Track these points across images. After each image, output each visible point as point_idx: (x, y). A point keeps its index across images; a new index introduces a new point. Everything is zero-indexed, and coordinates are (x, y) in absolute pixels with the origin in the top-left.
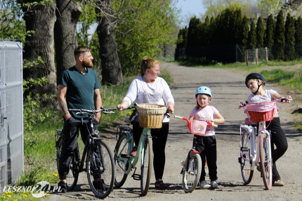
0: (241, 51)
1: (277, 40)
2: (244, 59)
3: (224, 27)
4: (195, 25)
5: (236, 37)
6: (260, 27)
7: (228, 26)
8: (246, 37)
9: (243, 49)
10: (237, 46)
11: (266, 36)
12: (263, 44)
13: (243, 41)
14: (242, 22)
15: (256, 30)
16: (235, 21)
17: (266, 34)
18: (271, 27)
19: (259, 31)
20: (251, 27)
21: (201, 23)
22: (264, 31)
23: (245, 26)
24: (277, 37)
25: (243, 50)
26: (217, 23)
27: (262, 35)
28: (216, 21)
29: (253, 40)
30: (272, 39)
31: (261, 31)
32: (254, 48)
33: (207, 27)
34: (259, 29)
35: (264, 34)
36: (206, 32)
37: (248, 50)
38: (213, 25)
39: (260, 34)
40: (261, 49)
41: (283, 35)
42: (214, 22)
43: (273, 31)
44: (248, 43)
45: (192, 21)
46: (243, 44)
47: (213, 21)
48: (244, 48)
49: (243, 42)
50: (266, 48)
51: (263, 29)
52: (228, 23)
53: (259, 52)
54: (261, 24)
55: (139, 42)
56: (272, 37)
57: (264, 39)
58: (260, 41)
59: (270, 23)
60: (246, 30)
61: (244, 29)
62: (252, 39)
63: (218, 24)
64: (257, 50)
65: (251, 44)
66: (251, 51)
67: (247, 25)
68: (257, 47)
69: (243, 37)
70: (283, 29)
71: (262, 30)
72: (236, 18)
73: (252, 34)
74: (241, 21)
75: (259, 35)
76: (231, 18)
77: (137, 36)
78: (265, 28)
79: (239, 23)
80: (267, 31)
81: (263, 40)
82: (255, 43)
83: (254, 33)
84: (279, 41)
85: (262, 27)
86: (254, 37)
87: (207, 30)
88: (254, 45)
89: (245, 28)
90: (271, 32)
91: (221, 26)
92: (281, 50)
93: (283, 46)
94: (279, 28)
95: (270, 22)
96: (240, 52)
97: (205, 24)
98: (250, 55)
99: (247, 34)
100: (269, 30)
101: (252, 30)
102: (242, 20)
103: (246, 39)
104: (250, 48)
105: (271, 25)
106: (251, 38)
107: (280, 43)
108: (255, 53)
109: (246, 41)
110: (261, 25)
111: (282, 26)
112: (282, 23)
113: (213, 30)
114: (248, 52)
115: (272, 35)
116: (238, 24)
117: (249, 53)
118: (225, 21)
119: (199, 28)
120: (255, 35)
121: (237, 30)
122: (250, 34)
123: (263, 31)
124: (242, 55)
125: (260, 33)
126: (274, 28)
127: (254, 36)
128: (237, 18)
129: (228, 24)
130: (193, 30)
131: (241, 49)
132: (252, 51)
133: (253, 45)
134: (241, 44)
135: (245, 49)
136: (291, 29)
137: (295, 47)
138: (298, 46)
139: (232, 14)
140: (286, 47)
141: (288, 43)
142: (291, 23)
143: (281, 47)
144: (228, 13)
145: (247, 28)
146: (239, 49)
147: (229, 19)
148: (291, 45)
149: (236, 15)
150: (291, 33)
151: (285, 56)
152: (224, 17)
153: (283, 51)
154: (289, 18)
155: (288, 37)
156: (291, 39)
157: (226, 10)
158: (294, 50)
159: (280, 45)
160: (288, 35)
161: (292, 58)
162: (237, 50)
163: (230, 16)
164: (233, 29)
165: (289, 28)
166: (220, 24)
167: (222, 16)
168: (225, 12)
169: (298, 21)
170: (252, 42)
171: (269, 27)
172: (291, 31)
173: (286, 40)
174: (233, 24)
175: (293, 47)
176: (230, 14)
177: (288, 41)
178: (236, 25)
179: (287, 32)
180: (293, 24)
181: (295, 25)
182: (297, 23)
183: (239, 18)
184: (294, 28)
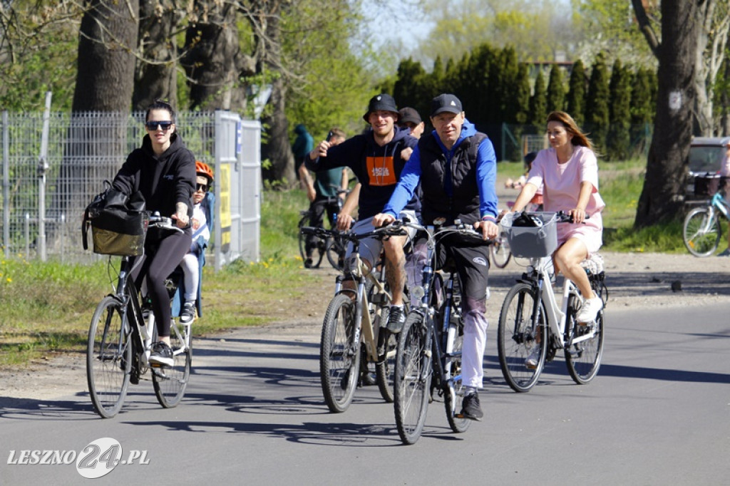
0: (512, 137)
1: (592, 117)
2: (518, 155)
3: (477, 85)
4: (411, 77)
5: (503, 107)
6: (555, 86)
7: (486, 82)
8: (524, 108)
9: (516, 133)
10: (505, 128)
11: (569, 106)
13: (518, 116)
14: (514, 76)
15: (547, 94)
16: (502, 72)
17: (567, 104)
18: (578, 87)
19: (553, 97)
20: (537, 86)
21: (424, 72)
22: (563, 95)
23: (521, 84)
24: (590, 110)
25: (518, 136)
26: (460, 75)
28: (458, 71)
29: (539, 115)
30: (581, 112)
31: (556, 95)
32: (540, 132)
33: (438, 83)
34: (552, 91)
35: (564, 103)
37: (527, 137)
38: (453, 80)
39: (556, 103)
41: (605, 105)
42: (454, 73)
43: (585, 97)
44: (529, 122)
45: (403, 67)
46: (517, 123)
47: (452, 69)
48: (519, 131)
49: (519, 120)
51: (561, 91)
52: (487, 75)
54: (558, 80)
55: (314, 117)
56: (582, 109)
59: (576, 79)
60: (525, 93)
61: (521, 91)
62: (537, 113)
63: (464, 77)
64: (546, 136)
65: (535, 123)
66: (534, 138)
67: (527, 81)
69: (518, 108)
70: (604, 91)
71: (559, 93)
72: (503, 66)
73: (538, 102)
74: (513, 72)
75: (553, 105)
76: (492, 66)
77: (310, 106)
78: (566, 88)
79: (510, 77)
80: (570, 97)
82: (543, 120)
83: (542, 99)
84: (596, 118)
85: (559, 87)
86: (541, 109)
88: (542, 125)
89: (523, 88)
90: (579, 99)
91: (470, 82)
93: (603, 129)
94: (596, 90)
96: (511, 141)
97: (434, 76)
98: (532, 146)
99: (527, 102)
100: (575, 95)
101: (537, 93)
102: (517, 70)
103: (525, 112)
104: (533, 131)
105: (579, 83)
106: (536, 110)
107: (598, 124)
108: (542, 143)
109: (525, 116)
110: (557, 83)
111: (602, 86)
112: (602, 81)
114: (527, 140)
115: (581, 104)
116: (507, 80)
117: (530, 143)
118: (480, 71)
119: (419, 83)
120: (544, 104)
121: (506, 92)
122: (533, 100)
123: (561, 96)
124: (515, 146)
125: (556, 100)
126: (584, 89)
127: (542, 107)
128: (506, 67)
129: (486, 78)
130: (405, 88)
131: (513, 133)
132: (537, 138)
133: (539, 125)
135: (523, 133)
136: (623, 93)
137: (630, 130)
138: (635, 129)
139: (494, 57)
140: (610, 131)
141: (615, 123)
142: (622, 80)
143: (601, 131)
144: (485, 54)
145: (526, 89)
146: (509, 133)
147: (488, 66)
148: (621, 126)
149: (504, 59)
150: (622, 102)
151: (608, 152)
152: (476, 62)
153: (603, 139)
154: (618, 74)
155: (615, 110)
156: (623, 115)
157: (481, 48)
158: (628, 138)
159: (598, 126)
160: (615, 105)
161: (623, 154)
162: (504, 138)
163: (490, 60)
164: (497, 89)
165: (618, 91)
166: (469, 77)
167: (472, 59)
168: (479, 51)
169: (640, 75)
170: (538, 118)
171: (575, 86)
172: (624, 96)
173: (612, 117)
174: (498, 78)
175: (626, 132)
176: (490, 56)
177: (616, 119)
178: (504, 82)
179: (615, 97)
180: (628, 83)
181: (632, 84)
182: (636, 79)
183: (510, 67)
184: (628, 90)
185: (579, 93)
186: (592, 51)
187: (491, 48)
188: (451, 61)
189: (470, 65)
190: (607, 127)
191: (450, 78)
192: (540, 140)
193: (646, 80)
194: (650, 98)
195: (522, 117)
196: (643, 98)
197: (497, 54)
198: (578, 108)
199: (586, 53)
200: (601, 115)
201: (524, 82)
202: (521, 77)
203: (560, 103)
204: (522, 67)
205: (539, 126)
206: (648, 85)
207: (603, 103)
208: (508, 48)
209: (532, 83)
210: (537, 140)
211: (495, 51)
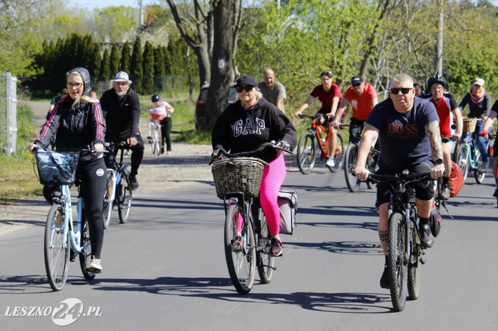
1: (134, 72)
6: (114, 55)
7: (76, 53)
8: (97, 67)
11: (122, 66)
14: (93, 50)
15: (110, 60)
16: (86, 48)
17: (120, 65)
18: (126, 56)
19: (113, 61)
20: (105, 55)
22: (119, 60)
23: (96, 54)
24: (133, 68)
25: (95, 82)
26: (60, 49)
30: (129, 69)
31: (115, 60)
32: (107, 80)
34: (112, 58)
35: (119, 64)
36: (47, 59)
37: (101, 82)
38: (56, 52)
39: (115, 64)
41: (141, 65)
43: (130, 61)
44: (101, 74)
46: (95, 75)
48: (96, 79)
51: (117, 58)
52: (76, 50)
54: (116, 52)
58: (114, 72)
59: (125, 52)
60: (98, 59)
61: (96, 58)
62: (105, 70)
63: (63, 50)
65: (104, 75)
66: (104, 83)
67: (99, 53)
68: (111, 78)
70: (140, 58)
72: (86, 45)
73: (105, 64)
74: (92, 48)
75: (113, 65)
76: (79, 45)
78: (120, 57)
79: (90, 50)
80: (122, 61)
82: (108, 74)
83: (108, 62)
84: (136, 72)
85: (116, 56)
86: (107, 67)
87: (48, 58)
88: (108, 76)
89: (97, 57)
90: (127, 62)
91: (66, 53)
92: (138, 83)
93: (140, 78)
94: (136, 57)
95: (126, 50)
99: (100, 63)
100: (125, 60)
101: (105, 59)
102: (94, 47)
103: (99, 69)
104: (103, 79)
105: (127, 54)
106: (104, 68)
107: (137, 75)
108: (109, 86)
109: (98, 71)
110: (115, 54)
111: (140, 55)
112: (139, 52)
113: (56, 58)
114: (101, 84)
115: (128, 65)
116: (88, 53)
117: (102, 86)
118: (72, 47)
120: (108, 65)
121: (88, 59)
122: (103, 62)
123: (117, 60)
126: (130, 57)
128: (88, 45)
134: (93, 75)
135: (97, 81)
136: (150, 59)
137: (154, 79)
138: (157, 78)
139: (80, 40)
140: (143, 79)
141: (146, 75)
142: (149, 52)
143: (139, 79)
144: (75, 38)
145: (99, 57)
147: (77, 45)
148: (150, 76)
149: (86, 41)
150: (150, 64)
151: (143, 90)
152: (70, 43)
153: (140, 83)
154: (148, 47)
155: (146, 68)
156: (150, 70)
157: (72, 35)
158: (153, 82)
159: (137, 77)
160: (146, 65)
161: (150, 91)
163: (78, 42)
164: (83, 57)
165: (148, 58)
166: (66, 51)
167: (67, 41)
168: (71, 37)
169: (158, 50)
170: (105, 72)
171: (125, 55)
172: (150, 61)
173: (144, 71)
174: (83, 52)
175: (152, 80)
176: (78, 40)
177: (146, 73)
178: (87, 53)
179: (146, 62)
180: (152, 54)
181: (155, 54)
182: (156, 52)
183: (90, 46)
184: (153, 57)
185: (127, 59)
186: (129, 37)
187: (79, 35)
188: (52, 42)
189: (66, 43)
190: (142, 77)
191: (54, 51)
193: (162, 51)
194: (164, 61)
195: (97, 72)
196: (160, 61)
197: (82, 39)
198: (127, 67)
199: (126, 38)
200: (139, 70)
201: (98, 54)
202: (96, 50)
203: (117, 65)
204: (96, 45)
205: (106, 76)
206: (163, 55)
208: (89, 35)
209: (102, 54)
210: (107, 84)
211: (81, 37)
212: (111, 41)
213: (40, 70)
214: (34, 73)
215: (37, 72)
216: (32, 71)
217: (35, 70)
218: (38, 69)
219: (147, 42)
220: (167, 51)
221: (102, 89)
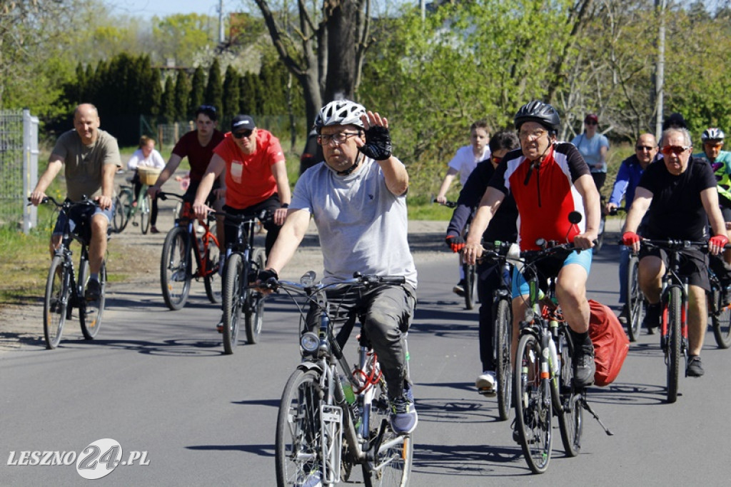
0: (148, 126)
3: (117, 85)
5: (140, 102)
6: (181, 86)
7: (125, 83)
8: (157, 103)
10: (142, 118)
11: (192, 102)
12: (185, 115)
13: (153, 109)
14: (150, 78)
15: (175, 92)
16: (139, 75)
17: (190, 100)
18: (199, 87)
19: (179, 94)
20: (168, 85)
22: (187, 93)
25: (153, 125)
26: (102, 77)
27: (185, 100)
29: (169, 109)
31: (182, 93)
32: (171, 123)
34: (179, 90)
35: (188, 100)
37: (161, 126)
38: (95, 81)
39: (182, 99)
40: (184, 124)
43: (204, 95)
44: (161, 114)
46: (152, 115)
48: (153, 121)
49: (153, 112)
50: (191, 122)
51: (186, 90)
52: (125, 78)
53: (180, 128)
54: (184, 82)
57: (188, 106)
58: (181, 110)
59: (197, 81)
60: (158, 91)
61: (155, 90)
62: (167, 107)
63: (106, 78)
64: (177, 125)
65: (166, 115)
66: (166, 127)
67: (159, 82)
68: (176, 120)
69: (153, 103)
70: (219, 90)
71: (184, 92)
72: (139, 71)
73: (168, 99)
74: (148, 75)
75: (180, 101)
76: (130, 71)
78: (190, 88)
79: (146, 78)
80: (193, 94)
81: (185, 109)
82: (173, 114)
83: (171, 96)
85: (184, 87)
86: (171, 104)
88: (171, 116)
89: (156, 88)
90: (200, 96)
91: (111, 83)
94: (213, 89)
95: (198, 78)
96: (147, 129)
98: (165, 133)
99: (159, 98)
100: (197, 93)
101: (167, 91)
102: (151, 74)
103: (158, 106)
104: (165, 121)
105: (199, 84)
106: (166, 104)
108: (173, 131)
109: (158, 109)
110: (182, 84)
111: (217, 86)
112: (217, 82)
114: (161, 129)
115: (201, 100)
116: (143, 81)
117: (163, 131)
118: (120, 74)
120: (172, 100)
121: (143, 91)
122: (164, 96)
125: (182, 97)
126: (204, 88)
127: (171, 102)
129: (125, 80)
131: (149, 123)
132: (170, 127)
134: (149, 115)
135: (156, 124)
136: (234, 92)
139: (131, 63)
140: (224, 121)
141: (228, 115)
142: (233, 82)
144: (124, 61)
145: (159, 89)
146: (145, 122)
147: (126, 71)
149: (140, 65)
150: (233, 99)
152: (116, 68)
154: (230, 73)
155: (228, 105)
156: (234, 109)
157: (120, 56)
160: (228, 101)
162: (141, 126)
163: (128, 66)
164: (135, 88)
165: (230, 90)
166: (110, 79)
167: (112, 64)
168: (118, 59)
169: (246, 78)
170: (168, 111)
171: (196, 86)
172: (234, 94)
173: (225, 110)
174: (136, 80)
176: (128, 63)
177: (228, 112)
178: (141, 83)
179: (227, 95)
180: (237, 84)
181: (241, 85)
182: (243, 81)
183: (145, 71)
184: (237, 89)
185: (199, 91)
186: (203, 59)
187: (129, 57)
188: (89, 67)
189: (110, 69)
191: (93, 80)
192: (172, 128)
193: (251, 81)
194: (254, 95)
195: (155, 110)
196: (249, 95)
197: (134, 62)
199: (198, 61)
201: (157, 84)
202: (155, 78)
204: (155, 71)
205: (169, 117)
206: (252, 86)
207: (218, 100)
208: (144, 57)
209: (163, 83)
210: (169, 129)
211: (132, 59)
212: (177, 65)
213: (72, 107)
214: (63, 110)
215: (67, 109)
216: (60, 108)
217: (64, 108)
218: (70, 106)
219: (229, 67)
220: (258, 80)
221: (163, 135)
